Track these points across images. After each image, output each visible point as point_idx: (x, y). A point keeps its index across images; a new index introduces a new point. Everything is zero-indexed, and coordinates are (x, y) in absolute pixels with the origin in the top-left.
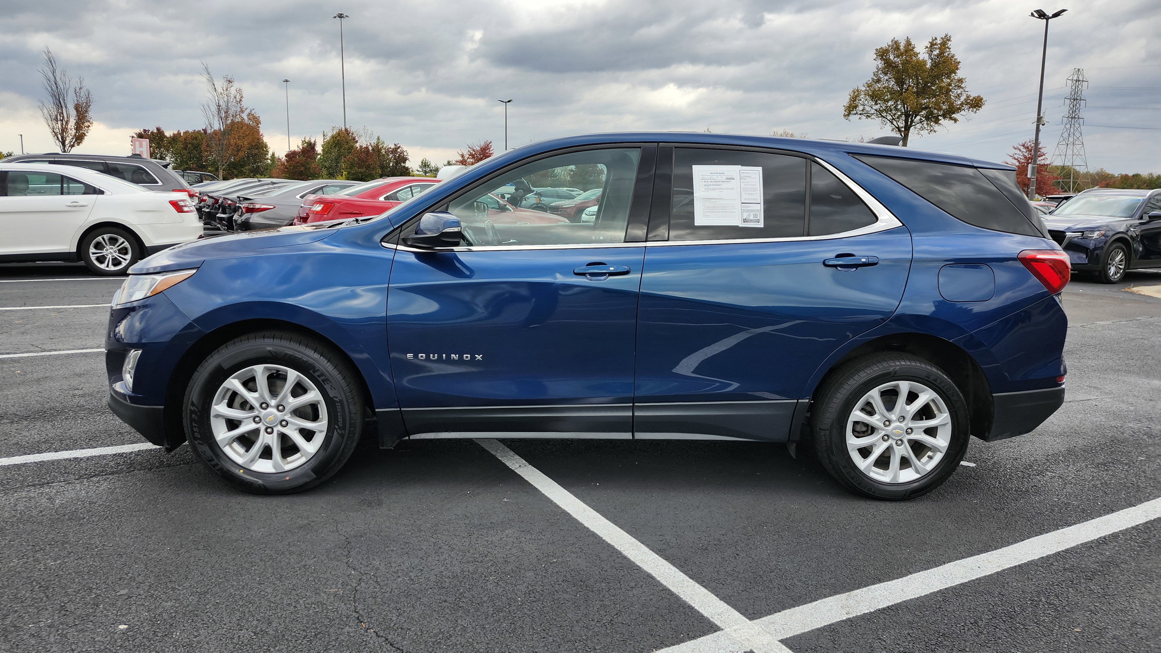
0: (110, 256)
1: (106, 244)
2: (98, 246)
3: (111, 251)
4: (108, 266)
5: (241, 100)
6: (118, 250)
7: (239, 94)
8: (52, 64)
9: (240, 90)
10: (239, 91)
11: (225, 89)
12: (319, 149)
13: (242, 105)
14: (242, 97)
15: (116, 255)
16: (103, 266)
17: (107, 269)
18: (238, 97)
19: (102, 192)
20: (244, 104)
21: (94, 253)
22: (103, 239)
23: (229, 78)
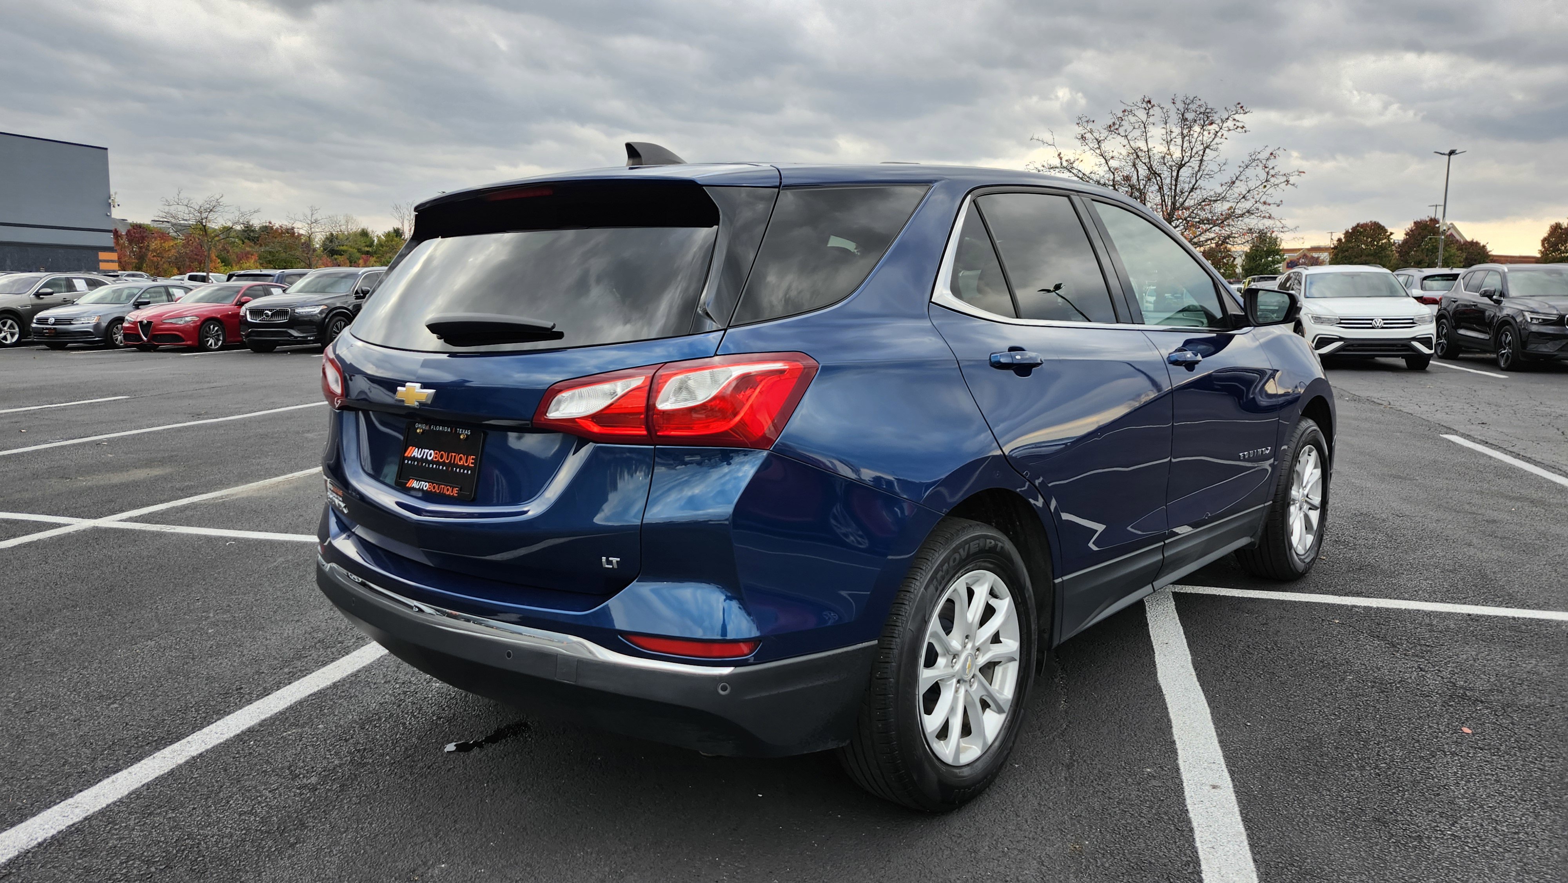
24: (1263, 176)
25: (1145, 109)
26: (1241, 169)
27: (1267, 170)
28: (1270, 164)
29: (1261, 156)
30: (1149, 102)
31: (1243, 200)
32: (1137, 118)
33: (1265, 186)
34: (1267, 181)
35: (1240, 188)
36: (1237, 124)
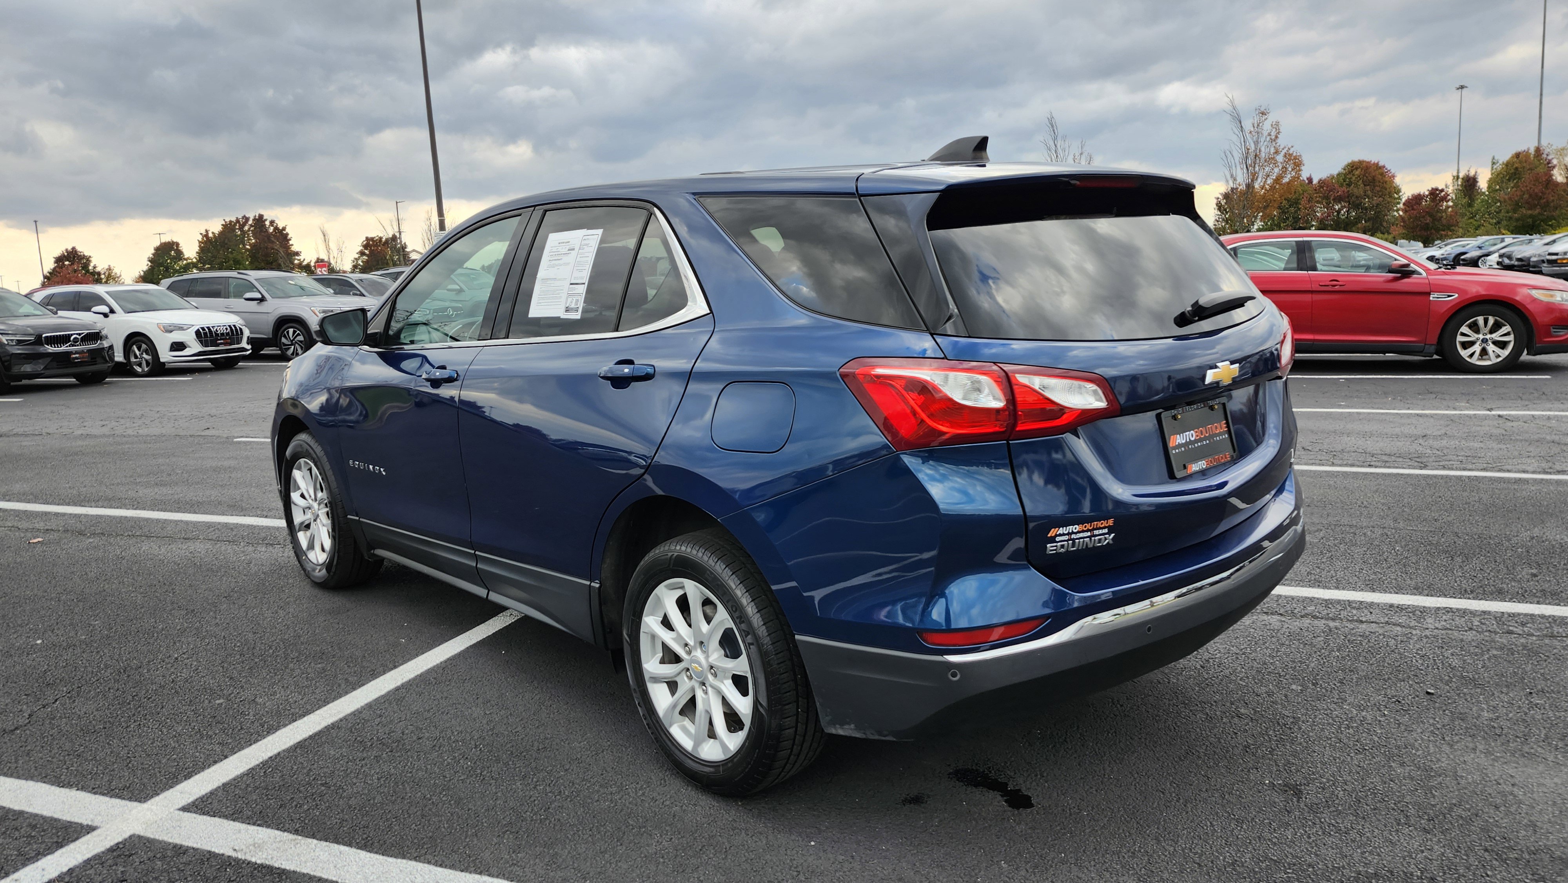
5: (1276, 137)
7: (1274, 130)
8: (1054, 130)
9: (1277, 124)
10: (1276, 126)
11: (1256, 125)
12: (1483, 184)
13: (1278, 144)
14: (1278, 133)
18: (1273, 134)
20: (1282, 142)
23: (1262, 109)
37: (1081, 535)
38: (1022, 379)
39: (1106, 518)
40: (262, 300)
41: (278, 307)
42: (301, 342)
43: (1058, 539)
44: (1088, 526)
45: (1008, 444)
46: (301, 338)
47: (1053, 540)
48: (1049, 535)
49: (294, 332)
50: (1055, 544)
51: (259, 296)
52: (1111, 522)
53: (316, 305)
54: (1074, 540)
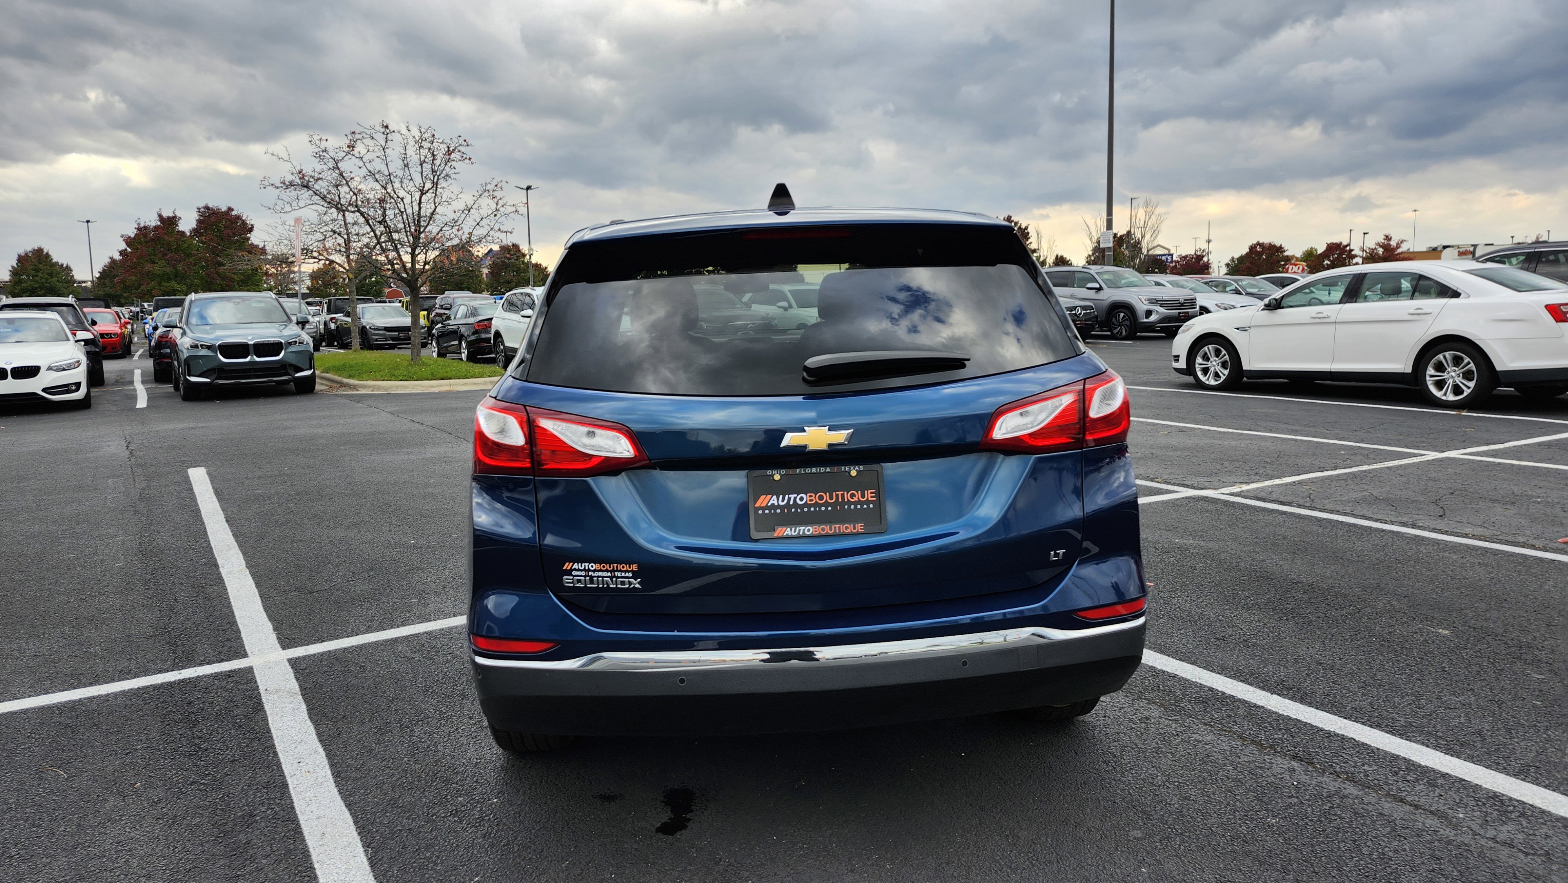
0: (1451, 381)
1: (1448, 366)
2: (1440, 367)
3: (1453, 374)
4: (1445, 394)
6: (1463, 373)
15: (1459, 380)
16: (1438, 394)
17: (1444, 398)
19: (1456, 294)
21: (1432, 376)
22: (1444, 357)
24: (493, 206)
25: (383, 133)
26: (476, 199)
27: (495, 200)
28: (498, 194)
29: (489, 187)
30: (387, 127)
31: (478, 226)
32: (375, 142)
33: (495, 215)
34: (497, 210)
35: (475, 215)
36: (465, 156)
37: (600, 574)
38: (546, 424)
39: (630, 563)
40: (1100, 289)
41: (1110, 295)
42: (1127, 326)
43: (574, 573)
44: (607, 567)
45: (534, 479)
46: (1128, 323)
47: (569, 572)
48: (564, 568)
49: (1124, 317)
50: (571, 577)
51: (1097, 286)
52: (634, 567)
53: (1143, 294)
54: (592, 577)
